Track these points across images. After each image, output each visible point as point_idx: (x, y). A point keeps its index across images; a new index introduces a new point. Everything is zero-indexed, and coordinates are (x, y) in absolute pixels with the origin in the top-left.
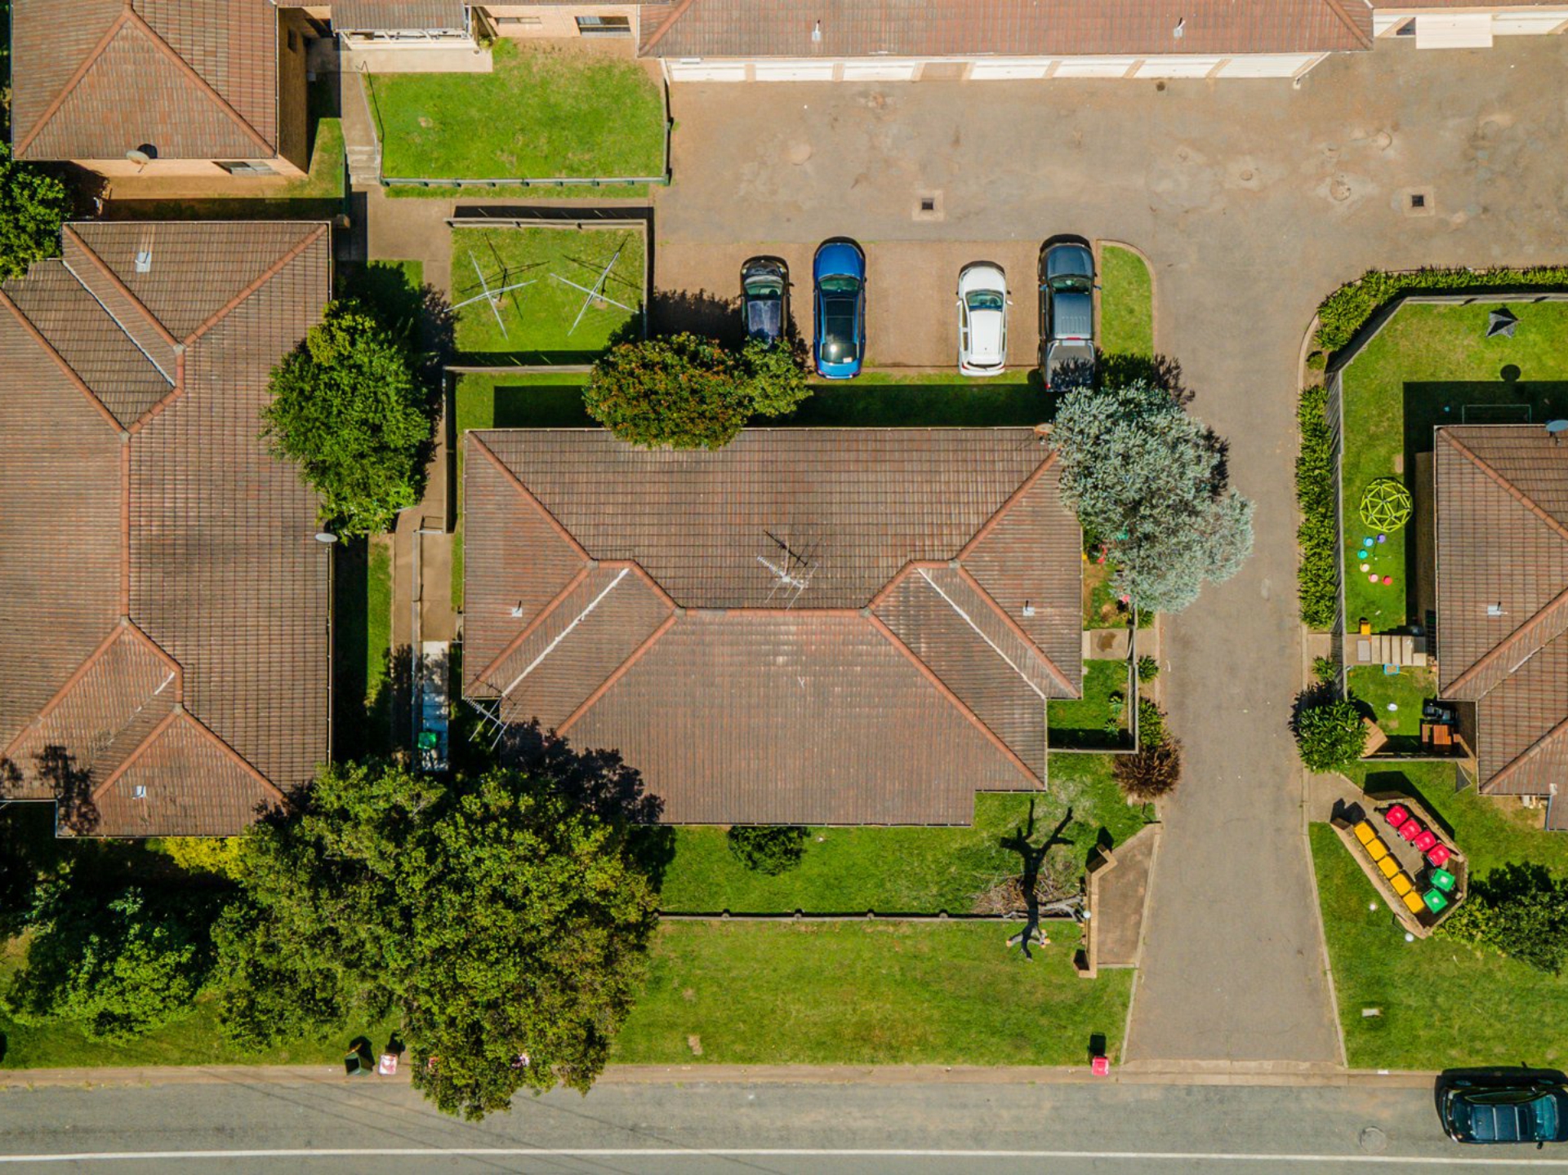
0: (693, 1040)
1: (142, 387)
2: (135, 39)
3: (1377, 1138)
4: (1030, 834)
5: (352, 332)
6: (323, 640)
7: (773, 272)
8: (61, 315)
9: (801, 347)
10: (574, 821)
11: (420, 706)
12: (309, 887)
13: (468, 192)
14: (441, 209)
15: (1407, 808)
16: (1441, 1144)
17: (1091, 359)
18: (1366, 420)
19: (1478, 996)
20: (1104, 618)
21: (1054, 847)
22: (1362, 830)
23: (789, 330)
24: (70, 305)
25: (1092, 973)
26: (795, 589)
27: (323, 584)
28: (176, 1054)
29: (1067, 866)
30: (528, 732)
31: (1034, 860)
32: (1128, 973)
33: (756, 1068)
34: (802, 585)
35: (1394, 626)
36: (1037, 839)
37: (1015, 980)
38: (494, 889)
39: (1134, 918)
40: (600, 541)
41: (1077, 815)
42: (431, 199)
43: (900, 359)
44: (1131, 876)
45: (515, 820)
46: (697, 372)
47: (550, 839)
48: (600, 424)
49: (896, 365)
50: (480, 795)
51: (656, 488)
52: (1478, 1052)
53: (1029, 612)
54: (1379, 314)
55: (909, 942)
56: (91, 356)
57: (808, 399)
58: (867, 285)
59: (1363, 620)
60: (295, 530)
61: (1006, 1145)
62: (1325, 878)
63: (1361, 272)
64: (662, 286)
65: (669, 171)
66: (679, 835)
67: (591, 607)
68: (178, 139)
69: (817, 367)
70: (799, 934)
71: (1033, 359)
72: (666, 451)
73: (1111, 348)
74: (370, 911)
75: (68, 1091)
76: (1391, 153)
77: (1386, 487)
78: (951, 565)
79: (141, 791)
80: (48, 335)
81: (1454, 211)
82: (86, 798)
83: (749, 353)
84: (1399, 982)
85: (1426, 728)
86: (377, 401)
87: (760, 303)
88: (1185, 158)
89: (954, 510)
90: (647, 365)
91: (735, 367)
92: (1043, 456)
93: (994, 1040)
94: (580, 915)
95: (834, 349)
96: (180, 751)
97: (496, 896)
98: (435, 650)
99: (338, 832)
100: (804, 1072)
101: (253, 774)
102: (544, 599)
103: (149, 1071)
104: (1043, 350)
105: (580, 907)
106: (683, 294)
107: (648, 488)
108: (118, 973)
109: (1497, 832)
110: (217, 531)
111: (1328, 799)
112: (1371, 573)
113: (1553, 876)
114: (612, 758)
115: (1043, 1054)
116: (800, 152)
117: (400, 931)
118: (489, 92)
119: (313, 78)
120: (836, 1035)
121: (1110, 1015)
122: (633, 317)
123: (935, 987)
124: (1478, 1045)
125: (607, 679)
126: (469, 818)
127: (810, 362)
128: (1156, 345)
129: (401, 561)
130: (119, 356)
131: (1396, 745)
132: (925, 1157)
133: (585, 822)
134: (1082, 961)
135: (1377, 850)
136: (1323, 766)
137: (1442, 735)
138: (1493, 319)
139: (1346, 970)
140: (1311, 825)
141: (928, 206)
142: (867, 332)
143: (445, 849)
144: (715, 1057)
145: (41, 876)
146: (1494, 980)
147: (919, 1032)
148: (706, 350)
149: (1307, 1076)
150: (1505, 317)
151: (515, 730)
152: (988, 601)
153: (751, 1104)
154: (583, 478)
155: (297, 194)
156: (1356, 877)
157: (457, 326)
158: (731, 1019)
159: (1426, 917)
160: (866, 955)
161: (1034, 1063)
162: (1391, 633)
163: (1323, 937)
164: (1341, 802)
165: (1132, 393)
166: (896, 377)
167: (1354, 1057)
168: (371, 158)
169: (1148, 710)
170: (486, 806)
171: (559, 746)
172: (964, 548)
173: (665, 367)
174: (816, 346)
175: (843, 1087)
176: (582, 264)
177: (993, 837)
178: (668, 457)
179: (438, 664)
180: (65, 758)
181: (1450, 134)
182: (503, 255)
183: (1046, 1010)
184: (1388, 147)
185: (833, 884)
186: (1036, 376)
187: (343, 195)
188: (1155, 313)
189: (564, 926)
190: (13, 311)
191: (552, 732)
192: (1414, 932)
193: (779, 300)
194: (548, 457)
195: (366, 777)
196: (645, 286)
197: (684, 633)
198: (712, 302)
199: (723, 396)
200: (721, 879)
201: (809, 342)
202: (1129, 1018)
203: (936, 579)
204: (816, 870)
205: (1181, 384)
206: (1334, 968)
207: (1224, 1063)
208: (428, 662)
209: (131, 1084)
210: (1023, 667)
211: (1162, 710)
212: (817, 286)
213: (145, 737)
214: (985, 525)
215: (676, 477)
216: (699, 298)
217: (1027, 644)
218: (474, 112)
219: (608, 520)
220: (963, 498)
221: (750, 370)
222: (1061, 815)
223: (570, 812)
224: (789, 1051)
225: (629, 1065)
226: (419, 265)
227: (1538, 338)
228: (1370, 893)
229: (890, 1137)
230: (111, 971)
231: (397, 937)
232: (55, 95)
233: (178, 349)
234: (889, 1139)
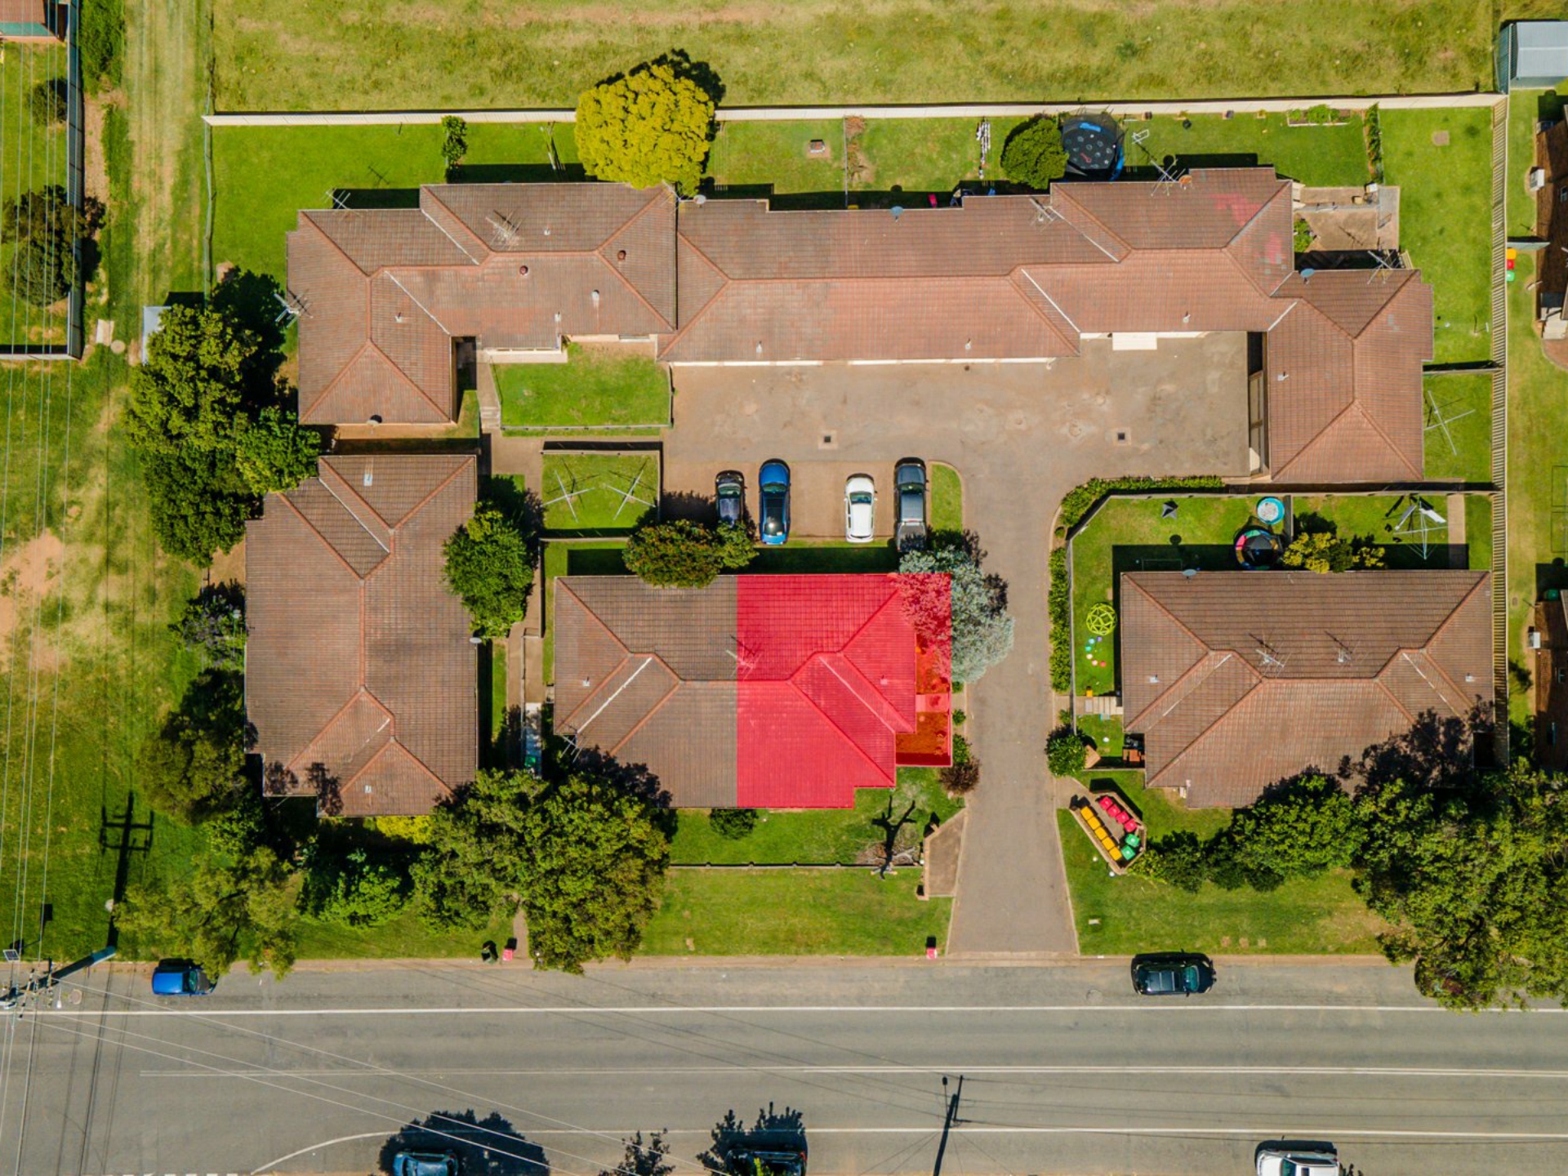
0: (689, 942)
1: (370, 553)
2: (372, 357)
3: (1097, 996)
4: (890, 816)
5: (491, 520)
6: (472, 700)
7: (735, 481)
8: (320, 511)
9: (751, 525)
10: (623, 800)
11: (525, 740)
12: (475, 836)
13: (552, 433)
14: (536, 443)
15: (1112, 798)
16: (1134, 999)
17: (924, 533)
18: (1090, 568)
19: (1156, 910)
20: (934, 687)
21: (904, 824)
22: (1086, 811)
23: (744, 516)
24: (326, 505)
25: (926, 897)
26: (748, 669)
27: (473, 668)
28: (379, 952)
29: (913, 835)
30: (592, 754)
31: (892, 831)
32: (950, 900)
33: (727, 958)
34: (752, 666)
35: (1107, 691)
36: (894, 820)
37: (881, 904)
38: (580, 837)
39: (952, 867)
40: (635, 642)
41: (918, 806)
42: (529, 438)
43: (812, 532)
44: (951, 841)
45: (590, 798)
46: (692, 543)
47: (610, 809)
48: (634, 573)
49: (808, 536)
50: (570, 786)
51: (666, 611)
52: (1156, 944)
53: (884, 682)
54: (1097, 505)
55: (818, 881)
56: (340, 535)
57: (756, 557)
58: (791, 488)
59: (1089, 688)
60: (456, 636)
61: (877, 1004)
62: (1067, 843)
63: (1088, 479)
64: (668, 489)
65: (672, 420)
66: (680, 818)
67: (630, 680)
68: (394, 412)
69: (761, 538)
70: (752, 877)
71: (891, 533)
72: (673, 590)
73: (937, 526)
74: (510, 849)
75: (315, 973)
76: (1105, 408)
77: (1102, 607)
78: (839, 655)
79: (368, 789)
80: (313, 523)
81: (1143, 442)
82: (336, 794)
83: (721, 531)
84: (1110, 903)
85: (1126, 751)
86: (508, 561)
87: (727, 500)
88: (981, 411)
89: (840, 622)
90: (662, 540)
91: (712, 540)
92: (892, 591)
93: (869, 940)
94: (627, 851)
95: (772, 526)
96: (392, 765)
97: (581, 840)
98: (533, 708)
99: (489, 807)
100: (755, 960)
101: (434, 778)
102: (603, 676)
103: (363, 962)
104: (896, 527)
105: (628, 848)
106: (681, 494)
107: (662, 611)
108: (361, 890)
109: (1166, 813)
110: (413, 637)
111: (1068, 795)
112: (1093, 660)
113: (1199, 839)
114: (642, 769)
115: (899, 949)
116: (751, 408)
117: (527, 860)
118: (565, 374)
119: (460, 366)
120: (775, 938)
121: (939, 925)
122: (651, 508)
123: (833, 909)
124: (1156, 940)
125: (639, 721)
126: (564, 798)
127: (757, 534)
128: (964, 523)
129: (512, 655)
130: (355, 535)
131: (1106, 762)
132: (828, 1011)
133: (630, 801)
134: (921, 891)
135: (1095, 823)
136: (1061, 773)
137: (1134, 756)
138: (1165, 508)
139: (1079, 897)
140: (1059, 810)
141: (827, 440)
142: (792, 516)
143: (551, 816)
144: (702, 952)
145: (298, 845)
146: (1165, 901)
147: (824, 935)
148: (696, 530)
149: (1056, 961)
150: (1172, 505)
151: (586, 752)
152: (860, 676)
153: (724, 981)
154: (624, 605)
155: (451, 436)
156: (1085, 841)
157: (545, 514)
158: (711, 928)
159: (1122, 863)
160: (793, 889)
161: (894, 954)
162: (1105, 695)
163: (1065, 877)
164: (1076, 797)
165: (945, 554)
166: (809, 543)
167: (1084, 949)
168: (495, 415)
169: (959, 741)
170: (572, 793)
171: (611, 761)
172: (845, 646)
173: (672, 541)
174: (761, 525)
175: (779, 970)
176: (620, 476)
177: (868, 818)
178: (674, 593)
179: (535, 717)
180: (323, 770)
181: (1141, 396)
182: (573, 471)
183: (900, 922)
184: (1104, 404)
185: (774, 847)
186: (892, 542)
187: (478, 436)
188: (963, 504)
189: (618, 858)
190: (292, 509)
191: (607, 753)
192: (1115, 870)
193: (739, 498)
194: (603, 593)
195: (503, 777)
196: (658, 490)
197: (684, 694)
198: (698, 498)
199: (706, 557)
200: (706, 844)
201: (757, 521)
202: (950, 927)
203: (830, 663)
204: (762, 839)
205: (979, 546)
206: (1073, 896)
207: (1007, 954)
208: (528, 715)
209: (352, 969)
210: (881, 714)
211: (968, 742)
212: (761, 489)
213: (371, 757)
214: (858, 631)
215: (679, 604)
216: (690, 496)
217: (882, 700)
218: (556, 387)
219: (639, 630)
220: (846, 616)
221: (721, 541)
222: (908, 805)
223: (620, 796)
224: (746, 948)
225: (650, 958)
226: (522, 477)
227: (1192, 519)
228: (1093, 851)
229: (807, 999)
230: (357, 890)
231: (525, 863)
232: (326, 388)
233: (391, 532)
234: (807, 1001)
